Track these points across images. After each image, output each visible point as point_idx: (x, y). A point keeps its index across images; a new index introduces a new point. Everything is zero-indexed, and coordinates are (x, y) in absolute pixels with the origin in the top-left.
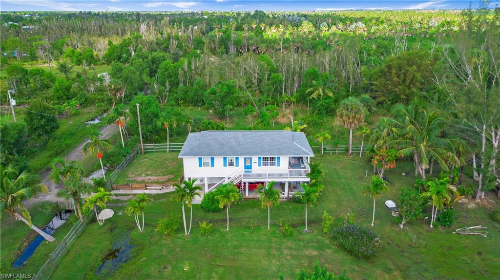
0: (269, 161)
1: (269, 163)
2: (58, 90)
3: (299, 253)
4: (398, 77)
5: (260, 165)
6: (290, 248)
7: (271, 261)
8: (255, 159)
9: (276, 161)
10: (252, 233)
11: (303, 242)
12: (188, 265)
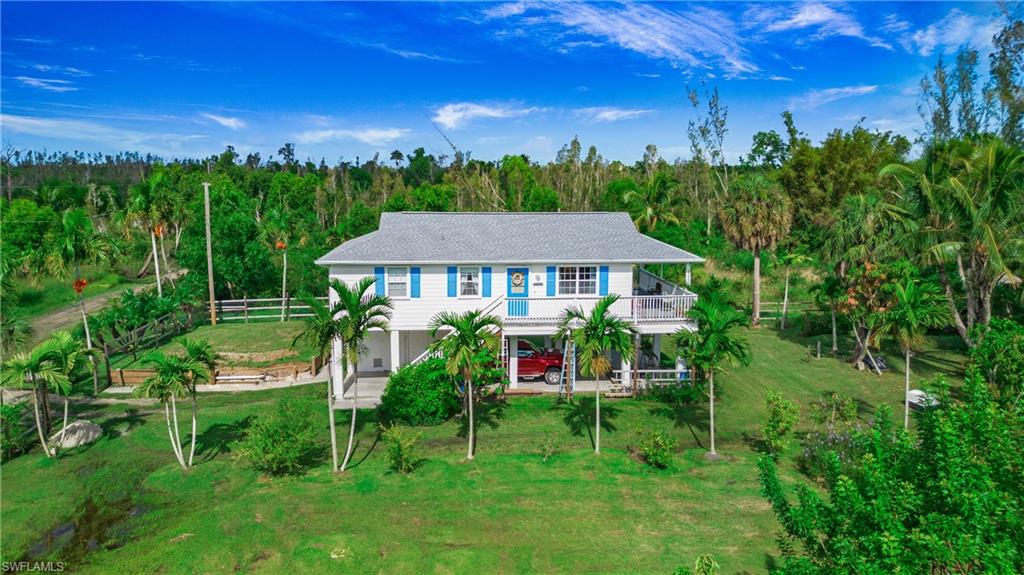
0: (577, 280)
1: (577, 284)
3: (716, 507)
5: (550, 292)
6: (681, 497)
7: (633, 530)
8: (538, 275)
9: (597, 280)
10: (547, 464)
11: (714, 480)
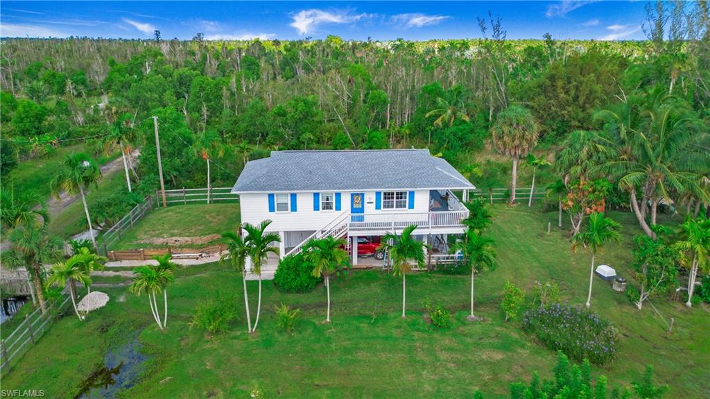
0: (395, 200)
1: (395, 202)
2: (22, 119)
3: (470, 358)
4: (567, 92)
5: (378, 207)
6: (450, 349)
7: (421, 375)
8: (370, 196)
9: (407, 200)
10: (373, 324)
11: (471, 337)
12: (257, 386)
